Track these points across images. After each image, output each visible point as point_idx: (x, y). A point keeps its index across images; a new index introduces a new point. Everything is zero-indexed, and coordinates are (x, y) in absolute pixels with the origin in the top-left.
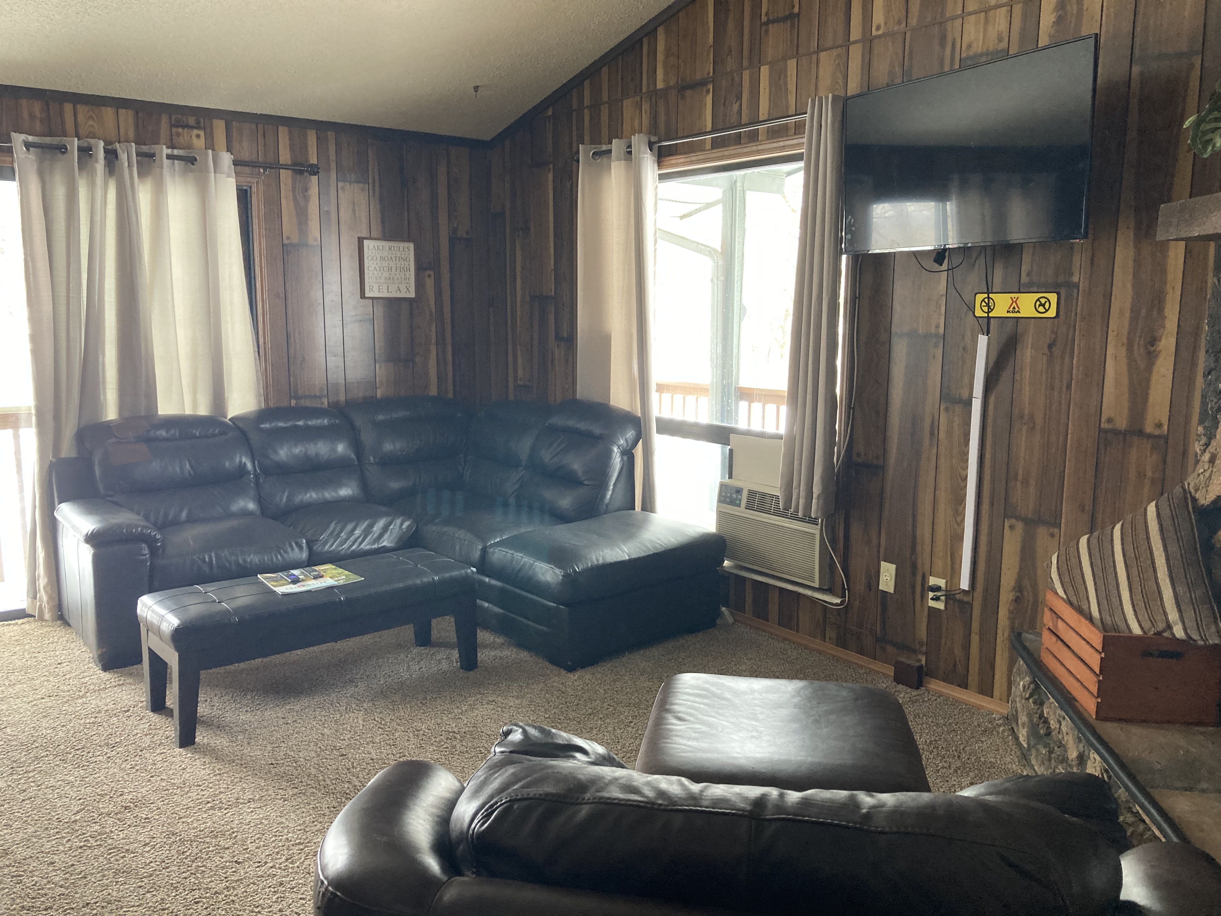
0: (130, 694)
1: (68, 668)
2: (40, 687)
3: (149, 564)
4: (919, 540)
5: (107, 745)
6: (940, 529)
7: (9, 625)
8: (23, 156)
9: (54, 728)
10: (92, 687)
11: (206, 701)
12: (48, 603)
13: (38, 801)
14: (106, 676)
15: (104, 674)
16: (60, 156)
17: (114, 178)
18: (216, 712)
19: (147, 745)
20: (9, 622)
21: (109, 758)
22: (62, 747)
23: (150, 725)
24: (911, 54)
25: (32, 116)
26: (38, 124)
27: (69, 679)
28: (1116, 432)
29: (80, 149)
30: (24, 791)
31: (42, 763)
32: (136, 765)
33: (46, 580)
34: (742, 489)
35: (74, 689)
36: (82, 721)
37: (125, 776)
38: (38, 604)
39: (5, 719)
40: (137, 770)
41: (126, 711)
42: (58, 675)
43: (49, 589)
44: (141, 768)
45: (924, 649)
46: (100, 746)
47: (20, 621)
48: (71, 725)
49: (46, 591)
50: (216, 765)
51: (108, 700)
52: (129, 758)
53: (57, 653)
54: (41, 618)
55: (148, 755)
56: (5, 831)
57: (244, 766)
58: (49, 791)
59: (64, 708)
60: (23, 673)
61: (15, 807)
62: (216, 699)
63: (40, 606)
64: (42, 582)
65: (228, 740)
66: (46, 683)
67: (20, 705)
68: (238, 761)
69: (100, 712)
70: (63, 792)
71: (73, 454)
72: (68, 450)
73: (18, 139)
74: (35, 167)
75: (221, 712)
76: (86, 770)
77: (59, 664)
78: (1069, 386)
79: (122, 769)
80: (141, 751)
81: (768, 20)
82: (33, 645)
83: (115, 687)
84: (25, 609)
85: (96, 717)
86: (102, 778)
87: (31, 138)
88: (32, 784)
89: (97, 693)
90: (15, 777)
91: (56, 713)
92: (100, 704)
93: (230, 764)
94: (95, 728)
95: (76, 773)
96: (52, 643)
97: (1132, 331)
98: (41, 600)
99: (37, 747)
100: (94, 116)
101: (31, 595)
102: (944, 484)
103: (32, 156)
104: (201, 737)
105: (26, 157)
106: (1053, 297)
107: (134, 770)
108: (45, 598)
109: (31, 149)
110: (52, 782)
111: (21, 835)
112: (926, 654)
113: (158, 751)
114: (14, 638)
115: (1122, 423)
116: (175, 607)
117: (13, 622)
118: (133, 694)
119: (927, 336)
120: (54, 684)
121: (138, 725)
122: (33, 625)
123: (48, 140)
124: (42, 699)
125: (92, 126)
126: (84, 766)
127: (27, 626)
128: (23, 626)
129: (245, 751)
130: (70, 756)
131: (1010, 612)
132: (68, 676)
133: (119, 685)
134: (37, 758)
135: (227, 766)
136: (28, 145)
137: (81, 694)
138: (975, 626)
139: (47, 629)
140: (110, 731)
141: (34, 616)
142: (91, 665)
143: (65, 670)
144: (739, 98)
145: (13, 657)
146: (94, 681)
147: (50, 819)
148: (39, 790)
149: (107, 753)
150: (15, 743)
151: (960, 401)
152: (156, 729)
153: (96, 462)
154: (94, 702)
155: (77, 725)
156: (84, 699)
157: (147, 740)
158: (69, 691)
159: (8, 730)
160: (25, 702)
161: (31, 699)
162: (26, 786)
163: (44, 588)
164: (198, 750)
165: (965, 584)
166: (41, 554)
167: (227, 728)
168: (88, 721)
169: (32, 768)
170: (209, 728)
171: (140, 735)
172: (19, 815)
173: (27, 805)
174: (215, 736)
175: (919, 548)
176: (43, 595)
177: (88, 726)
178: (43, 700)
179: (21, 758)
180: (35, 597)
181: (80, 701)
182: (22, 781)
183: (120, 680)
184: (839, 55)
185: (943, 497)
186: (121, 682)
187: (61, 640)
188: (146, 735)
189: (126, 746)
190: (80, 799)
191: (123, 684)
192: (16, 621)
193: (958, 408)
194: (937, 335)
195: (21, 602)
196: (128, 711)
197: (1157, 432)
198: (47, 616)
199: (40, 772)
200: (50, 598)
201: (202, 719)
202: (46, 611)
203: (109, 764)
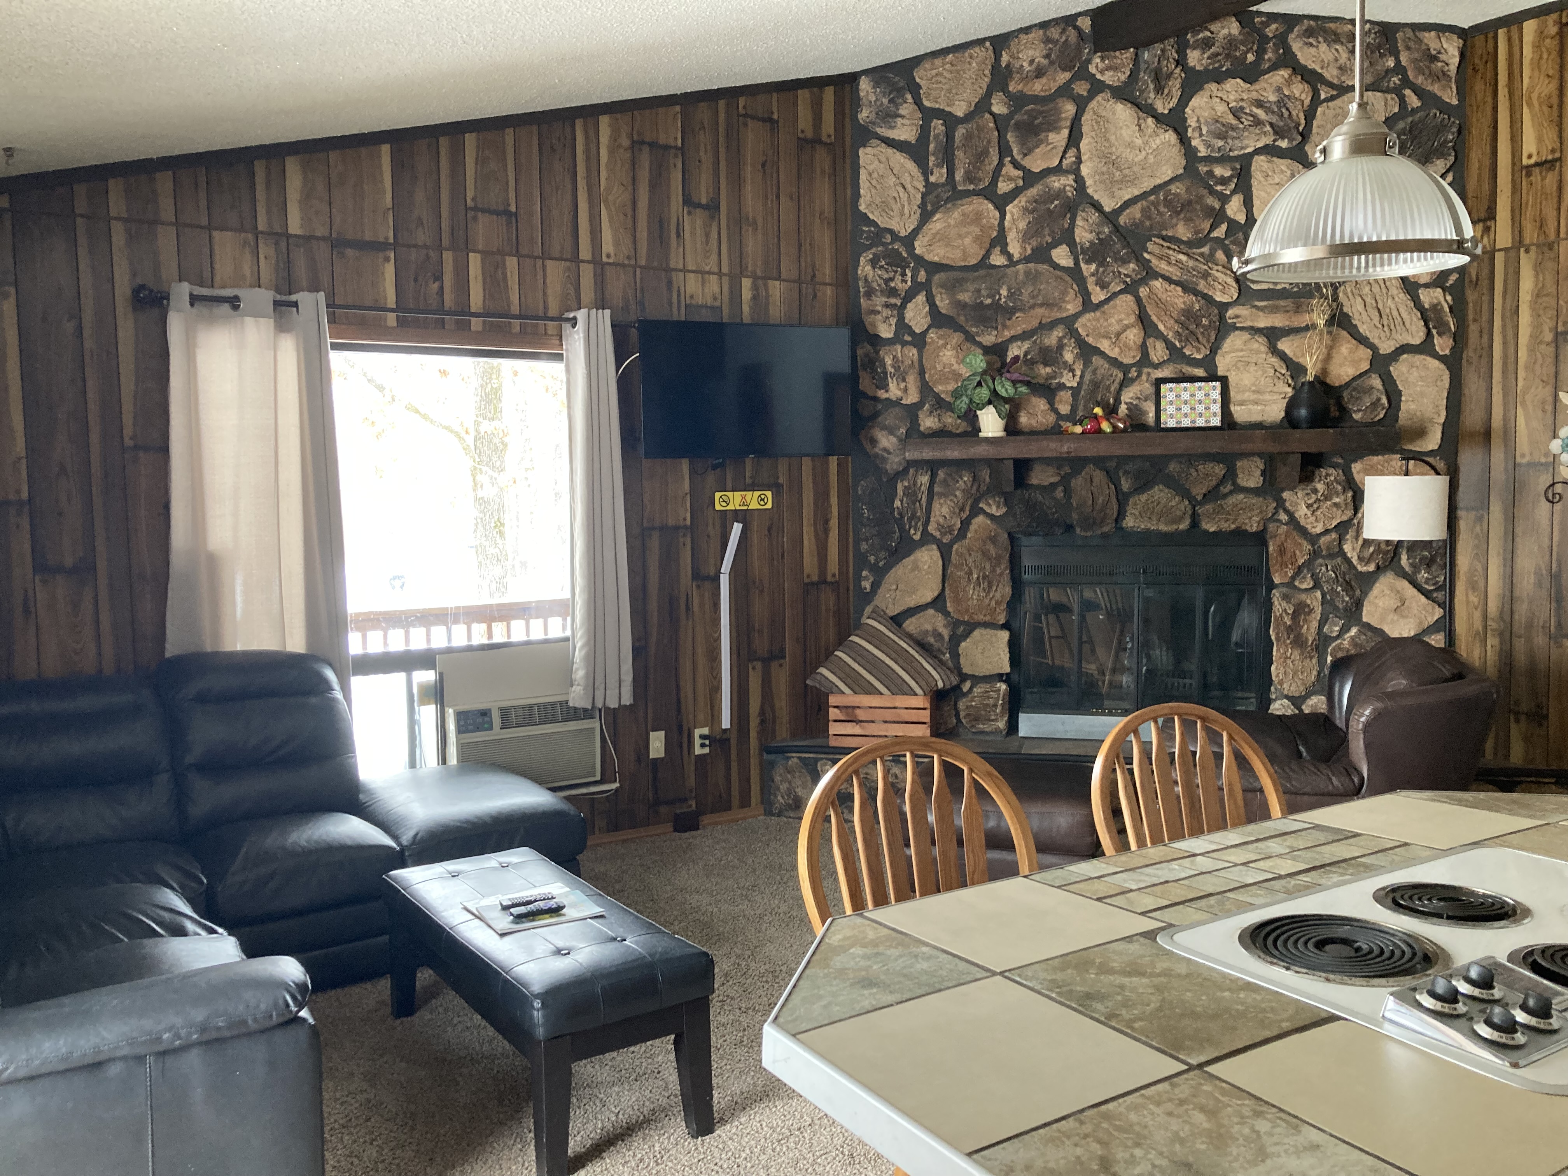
4: (683, 700)
6: (700, 685)
24: (642, 289)
28: (812, 584)
34: (490, 710)
45: (693, 795)
78: (783, 557)
81: (476, 206)
97: (815, 515)
102: (700, 650)
106: (769, 494)
112: (695, 797)
115: (815, 578)
119: (677, 528)
131: (758, 733)
138: (734, 756)
144: (439, 277)
151: (707, 578)
165: (726, 723)
175: (683, 707)
184: (569, 269)
185: (701, 660)
193: (707, 585)
194: (686, 527)
197: (833, 580)
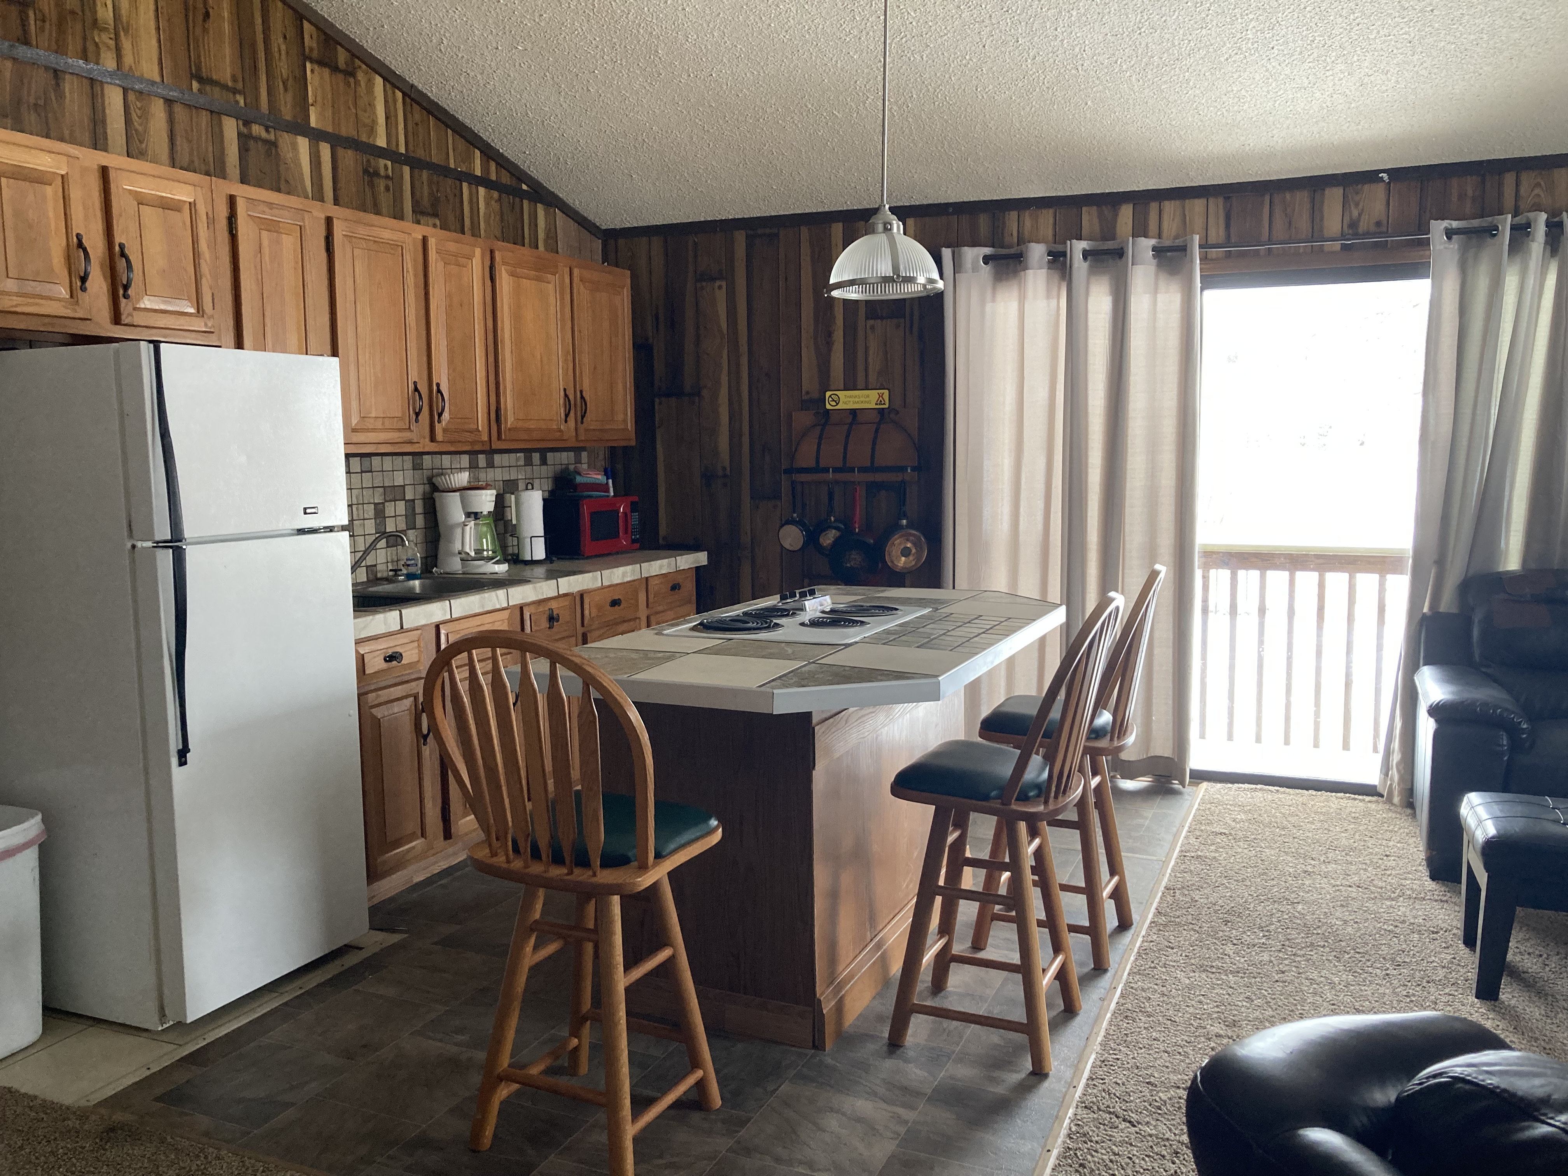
0: (1449, 915)
1: (1394, 864)
2: (1354, 874)
3: (1506, 758)
5: (1393, 960)
7: (1355, 799)
8: (1442, 247)
9: (1345, 922)
10: (1408, 893)
11: (1541, 956)
12: (1399, 784)
13: (1290, 988)
14: (1430, 885)
15: (1431, 882)
16: (1489, 240)
17: (1557, 258)
18: (1546, 974)
19: (1437, 979)
20: (1356, 796)
21: (1387, 975)
22: (1343, 944)
23: (1454, 958)
25: (1462, 197)
26: (1468, 204)
27: (1389, 875)
29: (1513, 228)
30: (1283, 972)
31: (1315, 951)
32: (1414, 995)
33: (1400, 756)
35: (1389, 887)
36: (1379, 925)
37: (1395, 1002)
38: (1389, 783)
39: (1301, 894)
40: (1412, 1001)
41: (1433, 933)
42: (1379, 867)
43: (1401, 768)
44: (1417, 1001)
46: (1384, 958)
47: (1368, 798)
48: (1366, 925)
49: (1398, 771)
50: (1511, 1035)
51: (1420, 913)
52: (1410, 984)
53: (1391, 844)
54: (1390, 800)
55: (1432, 990)
56: (1244, 1004)
57: (1548, 1051)
58: (1307, 983)
59: (1367, 904)
60: (1343, 854)
61: (1265, 984)
62: (1555, 958)
63: (1391, 785)
64: (1396, 757)
65: (1543, 1012)
66: (1362, 872)
67: (1323, 885)
68: (1542, 1043)
69: (1404, 922)
70: (1320, 990)
71: (1454, 610)
72: (1448, 603)
73: (1438, 228)
74: (1456, 257)
75: (1553, 976)
76: (1356, 977)
77: (1387, 856)
79: (1395, 993)
80: (1428, 982)
82: (1370, 828)
83: (1436, 901)
84: (1375, 786)
85: (1396, 926)
86: (1369, 993)
87: (1455, 224)
88: (1294, 969)
89: (1412, 901)
90: (1281, 955)
91: (1355, 905)
92: (1408, 914)
93: (1528, 1041)
94: (1389, 937)
95: (1344, 976)
96: (1391, 831)
98: (1392, 780)
99: (1318, 934)
100: (1542, 183)
101: (1384, 772)
103: (1455, 245)
104: (1508, 993)
105: (1446, 248)
107: (1408, 1000)
108: (1396, 778)
109: (1454, 237)
110: (1315, 975)
111: (1258, 1013)
113: (1447, 991)
114: (1353, 815)
116: (1500, 814)
117: (1360, 797)
118: (1452, 917)
120: (1369, 875)
121: (1440, 953)
122: (1381, 806)
123: (1476, 223)
124: (1350, 886)
125: (1538, 195)
126: (1355, 972)
127: (1373, 806)
128: (1369, 805)
129: (1558, 1035)
130: (1347, 956)
132: (1388, 872)
133: (1442, 901)
134: (1312, 944)
135: (1525, 1042)
136: (1449, 234)
137: (1393, 895)
139: (1394, 815)
140: (1404, 946)
141: (1382, 796)
142: (1421, 868)
143: (1389, 864)
145: (1343, 835)
146: (1415, 887)
147: (1292, 1011)
148: (1298, 978)
149: (1388, 969)
150: (1299, 921)
152: (1459, 965)
153: (1476, 621)
154: (1403, 909)
155: (1371, 927)
156: (1394, 903)
157: (1441, 973)
158: (1381, 888)
159: (1300, 907)
160: (1331, 884)
161: (1338, 883)
162: (1286, 968)
163: (1397, 765)
164: (1497, 1009)
166: (1398, 723)
167: (1550, 998)
168: (1386, 927)
169: (1302, 952)
170: (1526, 989)
171: (1435, 964)
172: (1266, 993)
173: (1279, 987)
174: (1529, 1002)
176: (1394, 773)
177: (1382, 932)
178: (1350, 889)
179: (1297, 938)
180: (1387, 775)
181: (1388, 903)
182: (1286, 962)
183: (1445, 896)
186: (1445, 899)
187: (1402, 831)
188: (1444, 967)
189: (1412, 969)
190: (1333, 1005)
191: (1447, 901)
192: (1365, 797)
195: (1372, 776)
196: (1437, 933)
198: (1396, 800)
199: (1308, 960)
200: (1402, 779)
201: (1522, 975)
202: (1396, 793)
203: (1384, 982)
